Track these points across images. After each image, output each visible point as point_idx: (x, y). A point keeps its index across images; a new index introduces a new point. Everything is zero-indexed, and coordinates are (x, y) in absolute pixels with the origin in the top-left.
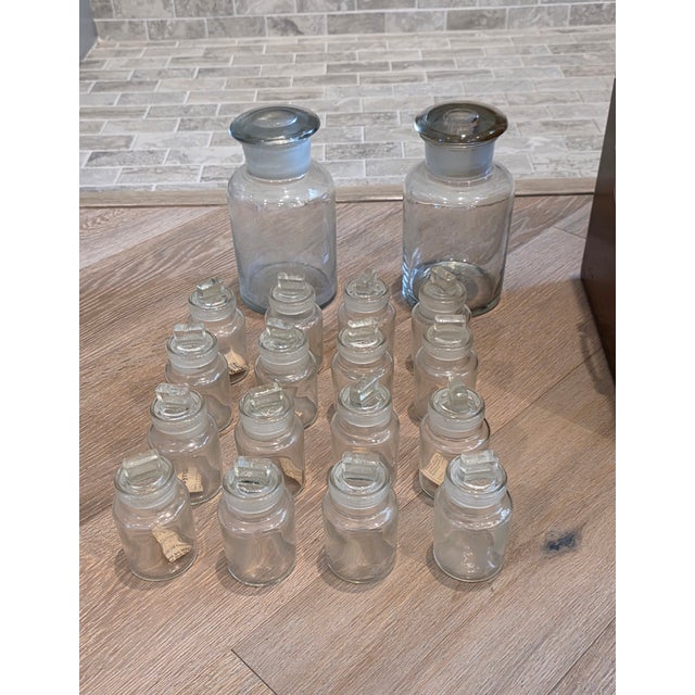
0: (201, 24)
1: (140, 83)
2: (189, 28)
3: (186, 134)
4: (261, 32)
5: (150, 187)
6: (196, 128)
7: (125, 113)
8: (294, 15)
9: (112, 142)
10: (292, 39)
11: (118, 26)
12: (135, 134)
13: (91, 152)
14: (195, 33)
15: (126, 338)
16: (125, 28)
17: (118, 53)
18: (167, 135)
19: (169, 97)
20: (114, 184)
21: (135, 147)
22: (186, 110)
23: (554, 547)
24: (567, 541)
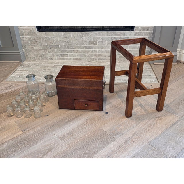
0: (40, 58)
1: (29, 66)
2: (38, 59)
4: (48, 59)
7: (26, 71)
8: (52, 58)
9: (22, 75)
10: (52, 61)
11: (29, 58)
13: (19, 76)
14: (39, 59)
16: (30, 58)
17: (28, 62)
19: (32, 69)
23: (46, 116)
24: (48, 115)
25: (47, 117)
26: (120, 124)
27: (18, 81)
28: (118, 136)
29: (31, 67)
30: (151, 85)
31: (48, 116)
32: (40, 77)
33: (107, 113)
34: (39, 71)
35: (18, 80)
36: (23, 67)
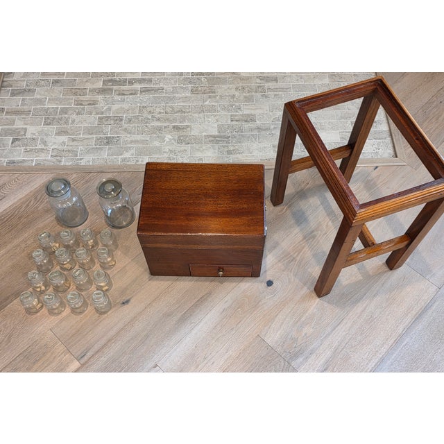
1: (29, 90)
3: (47, 128)
5: (32, 161)
6: (50, 124)
9: (19, 132)
12: (28, 127)
13: (11, 138)
15: (26, 235)
18: (39, 128)
19: (40, 101)
20: (20, 158)
21: (28, 136)
22: (46, 111)
23: (123, 303)
24: (127, 302)
25: (126, 307)
26: (303, 319)
27: (13, 162)
28: (301, 359)
29: (37, 96)
30: (377, 167)
31: (130, 304)
32: (74, 140)
33: (270, 283)
34: (64, 111)
35: (15, 159)
36: (13, 94)
